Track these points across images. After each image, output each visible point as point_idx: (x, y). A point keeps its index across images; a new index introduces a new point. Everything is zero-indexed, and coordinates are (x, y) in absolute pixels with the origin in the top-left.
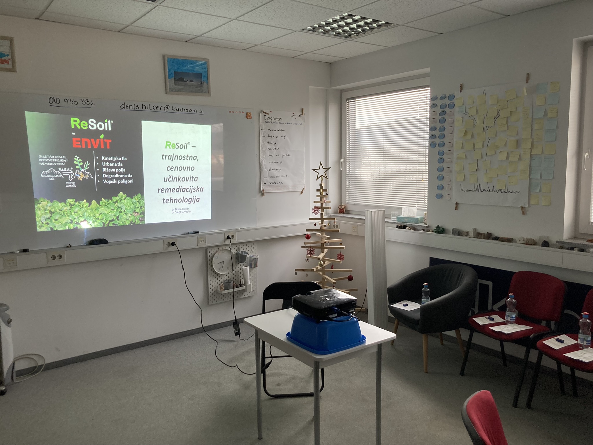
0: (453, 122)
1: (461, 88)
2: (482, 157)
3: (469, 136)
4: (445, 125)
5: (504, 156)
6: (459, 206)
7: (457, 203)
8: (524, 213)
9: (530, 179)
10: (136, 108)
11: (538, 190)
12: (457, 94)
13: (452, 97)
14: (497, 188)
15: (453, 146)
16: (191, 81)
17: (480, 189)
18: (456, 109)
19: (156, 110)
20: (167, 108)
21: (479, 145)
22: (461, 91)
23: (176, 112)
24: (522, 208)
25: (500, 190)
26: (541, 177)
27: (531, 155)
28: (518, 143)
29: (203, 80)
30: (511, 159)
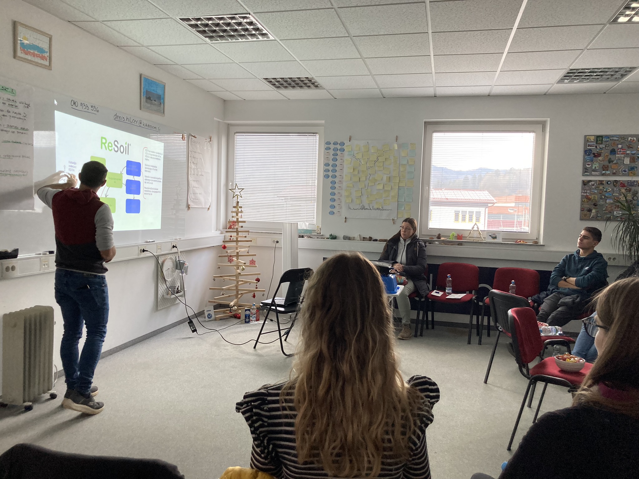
0: (344, 162)
1: (350, 139)
2: (365, 187)
3: (356, 172)
4: (337, 163)
5: (381, 187)
6: (347, 220)
7: (346, 218)
8: (394, 223)
9: (398, 201)
10: (123, 119)
11: (403, 209)
12: (347, 143)
13: (343, 144)
14: (376, 207)
15: (343, 178)
16: (155, 101)
17: (363, 208)
18: (346, 153)
19: (134, 124)
20: (141, 123)
21: (363, 179)
22: (350, 141)
23: (145, 127)
24: (393, 220)
25: (378, 209)
26: (405, 201)
27: (399, 186)
28: (390, 179)
29: (162, 101)
30: (386, 189)
